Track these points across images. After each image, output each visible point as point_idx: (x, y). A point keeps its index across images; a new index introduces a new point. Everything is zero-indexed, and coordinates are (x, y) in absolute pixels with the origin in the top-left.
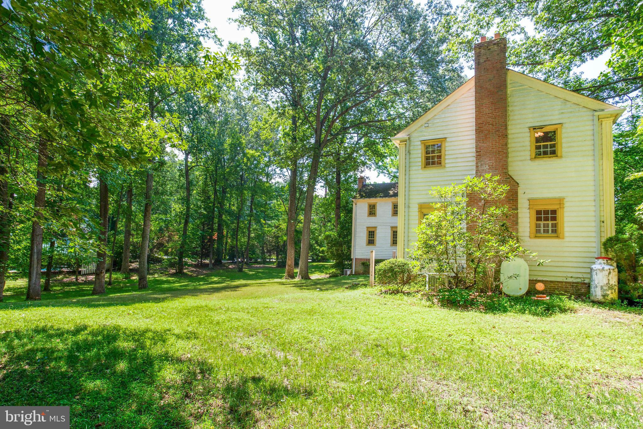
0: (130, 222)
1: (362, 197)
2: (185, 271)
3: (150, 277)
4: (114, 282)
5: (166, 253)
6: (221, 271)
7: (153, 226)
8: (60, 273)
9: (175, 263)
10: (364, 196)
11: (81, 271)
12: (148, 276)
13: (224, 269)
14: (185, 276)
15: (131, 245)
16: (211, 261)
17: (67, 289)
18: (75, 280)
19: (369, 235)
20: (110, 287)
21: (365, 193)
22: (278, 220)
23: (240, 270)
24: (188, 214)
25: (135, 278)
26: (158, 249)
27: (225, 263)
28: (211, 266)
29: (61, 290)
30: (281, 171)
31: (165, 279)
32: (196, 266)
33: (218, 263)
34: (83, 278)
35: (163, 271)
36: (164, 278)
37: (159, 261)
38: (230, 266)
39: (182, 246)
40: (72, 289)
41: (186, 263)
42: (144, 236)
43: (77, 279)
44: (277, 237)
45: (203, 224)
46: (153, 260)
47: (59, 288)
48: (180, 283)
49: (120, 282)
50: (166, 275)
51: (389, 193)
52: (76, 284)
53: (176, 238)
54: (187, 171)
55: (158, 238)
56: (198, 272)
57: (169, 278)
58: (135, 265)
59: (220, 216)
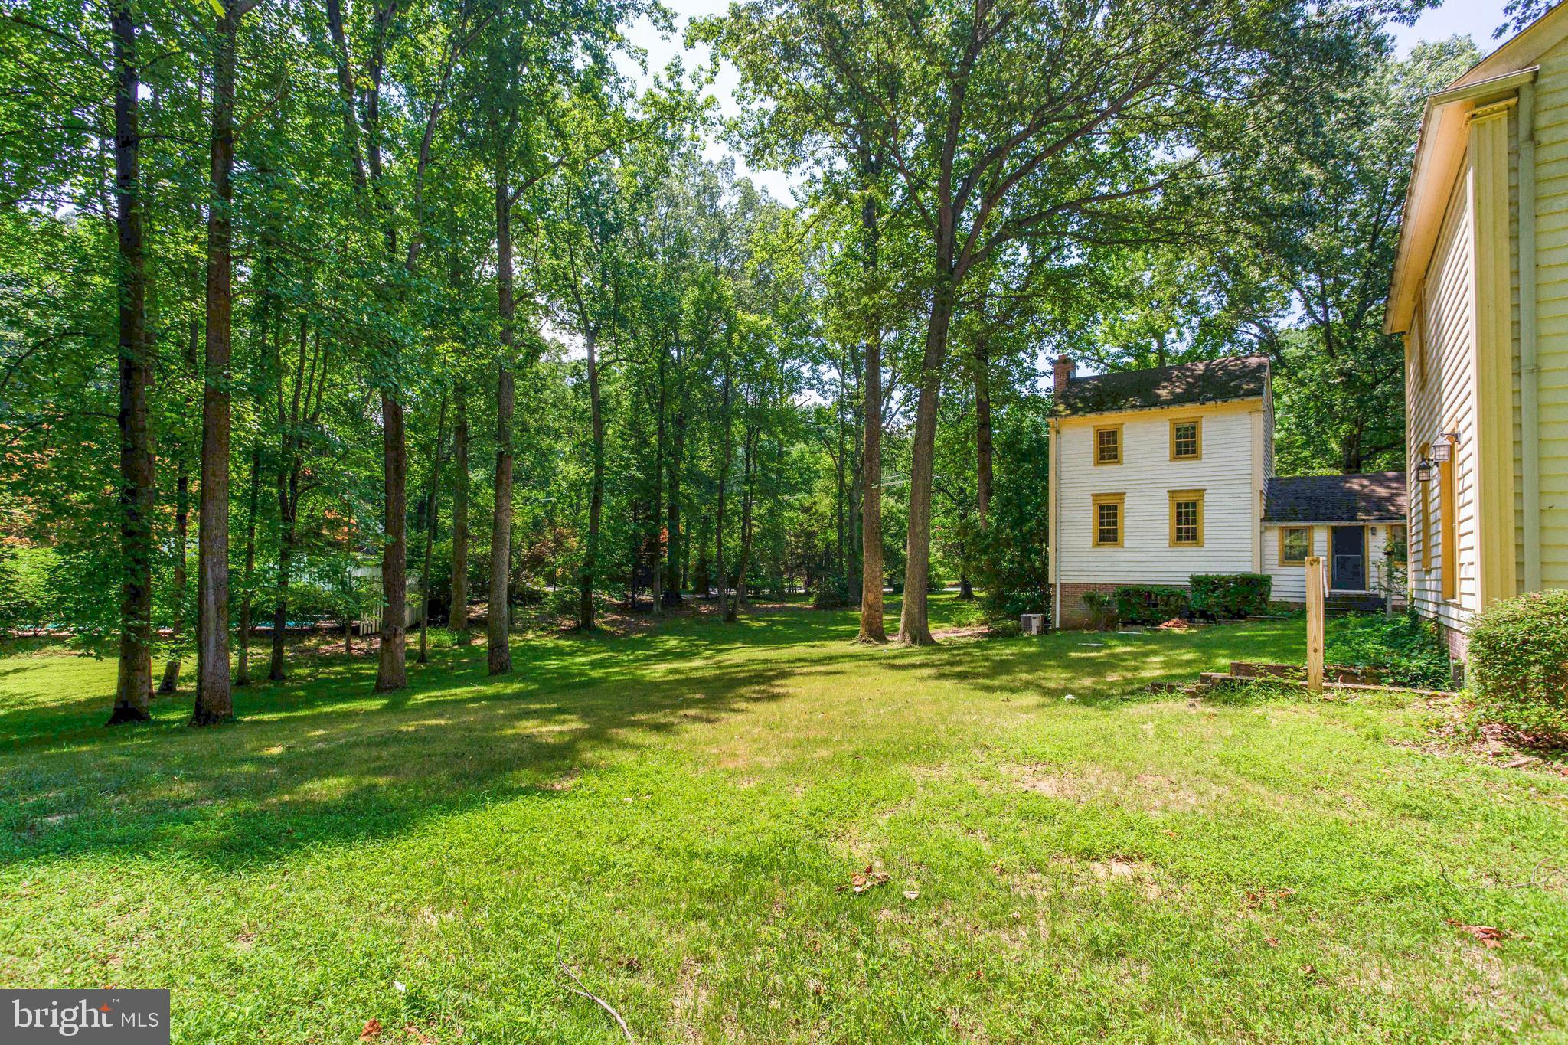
0: (464, 505)
1: (1075, 410)
2: (598, 622)
3: (515, 640)
4: (434, 654)
5: (551, 580)
6: (683, 622)
7: (520, 517)
8: (314, 631)
9: (572, 602)
10: (1081, 409)
11: (358, 628)
12: (512, 637)
13: (687, 617)
14: (599, 633)
15: (471, 562)
16: (656, 597)
17: (324, 673)
18: (343, 649)
19: (1102, 516)
20: (423, 667)
21: (1083, 399)
22: (810, 492)
23: (731, 618)
24: (600, 482)
25: (481, 641)
26: (531, 571)
27: (689, 602)
28: (657, 608)
29: (310, 675)
30: (814, 371)
31: (550, 645)
32: (621, 609)
33: (672, 599)
34: (364, 645)
35: (544, 623)
36: (549, 642)
37: (534, 598)
38: (702, 609)
39: (589, 562)
40: (336, 673)
41: (600, 604)
42: (497, 541)
43: (349, 649)
44: (810, 535)
45: (635, 507)
46: (521, 597)
47: (307, 671)
48: (586, 653)
49: (445, 655)
50: (554, 632)
51: (1159, 396)
52: (347, 659)
53: (573, 542)
54: (593, 376)
55: (531, 544)
56: (629, 623)
57: (561, 642)
58: (480, 610)
59: (674, 486)
